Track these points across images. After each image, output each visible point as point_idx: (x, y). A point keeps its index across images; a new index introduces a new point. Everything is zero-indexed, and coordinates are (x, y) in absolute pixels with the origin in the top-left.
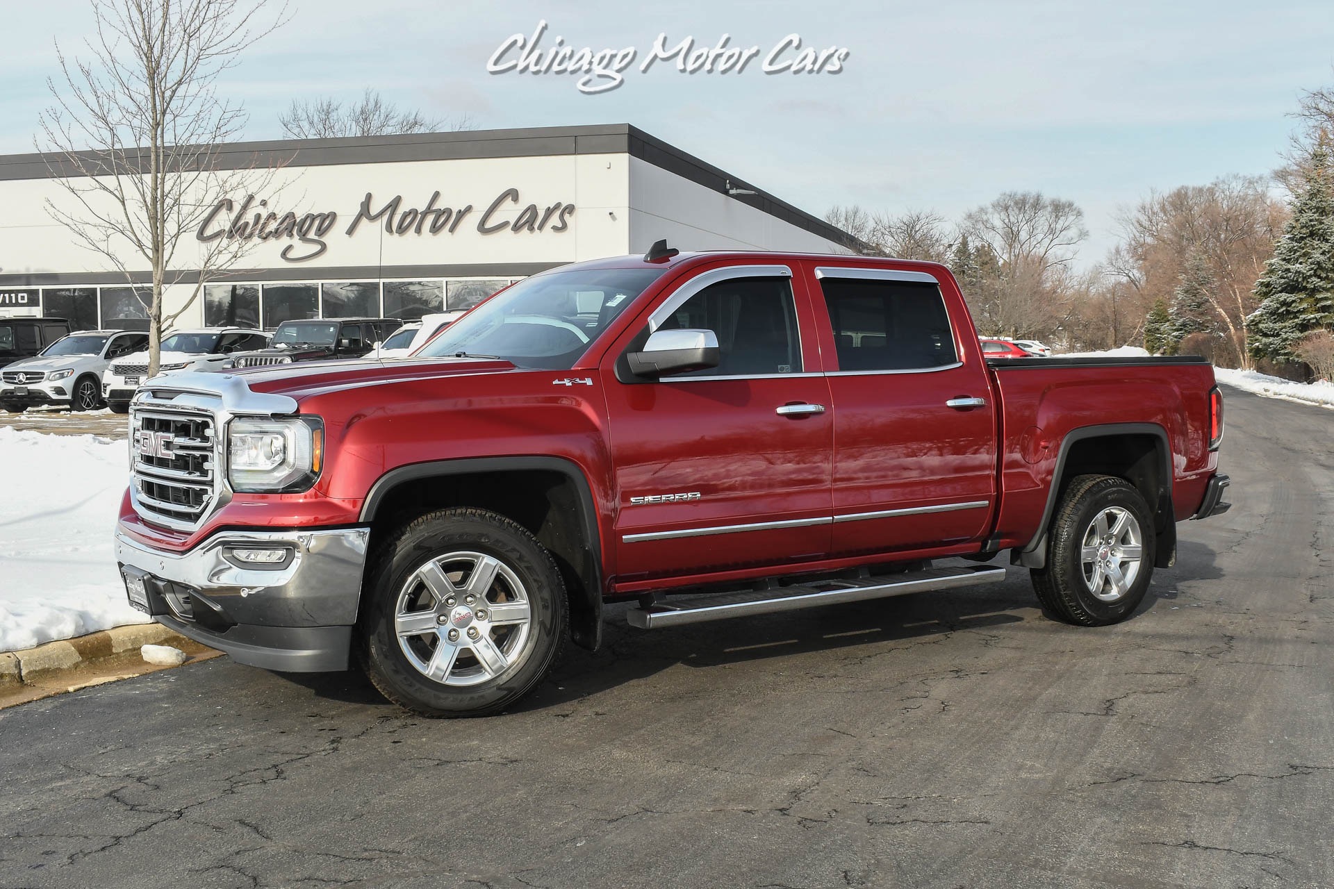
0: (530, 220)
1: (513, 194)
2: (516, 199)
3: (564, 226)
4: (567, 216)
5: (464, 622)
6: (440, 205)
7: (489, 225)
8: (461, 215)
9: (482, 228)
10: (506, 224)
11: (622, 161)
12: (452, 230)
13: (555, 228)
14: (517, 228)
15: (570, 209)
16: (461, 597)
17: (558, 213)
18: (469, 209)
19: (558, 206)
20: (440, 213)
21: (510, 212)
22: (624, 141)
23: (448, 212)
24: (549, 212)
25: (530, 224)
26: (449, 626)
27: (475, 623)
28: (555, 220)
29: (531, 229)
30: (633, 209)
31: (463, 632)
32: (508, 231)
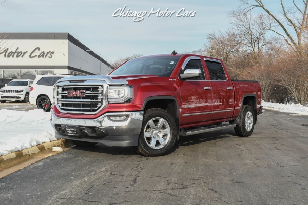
0: (43, 55)
1: (38, 49)
2: (39, 50)
3: (51, 57)
4: (52, 54)
5: (156, 134)
6: (19, 51)
7: (32, 56)
8: (24, 53)
9: (30, 57)
10: (36, 56)
11: (66, 41)
12: (22, 57)
13: (49, 57)
14: (39, 57)
15: (53, 53)
16: (156, 128)
17: (50, 54)
18: (27, 52)
19: (50, 52)
20: (19, 53)
21: (37, 53)
22: (67, 37)
23: (21, 52)
24: (48, 53)
25: (43, 56)
26: (153, 135)
27: (158, 134)
28: (49, 55)
29: (43, 57)
30: (69, 53)
31: (156, 136)
32: (37, 58)
